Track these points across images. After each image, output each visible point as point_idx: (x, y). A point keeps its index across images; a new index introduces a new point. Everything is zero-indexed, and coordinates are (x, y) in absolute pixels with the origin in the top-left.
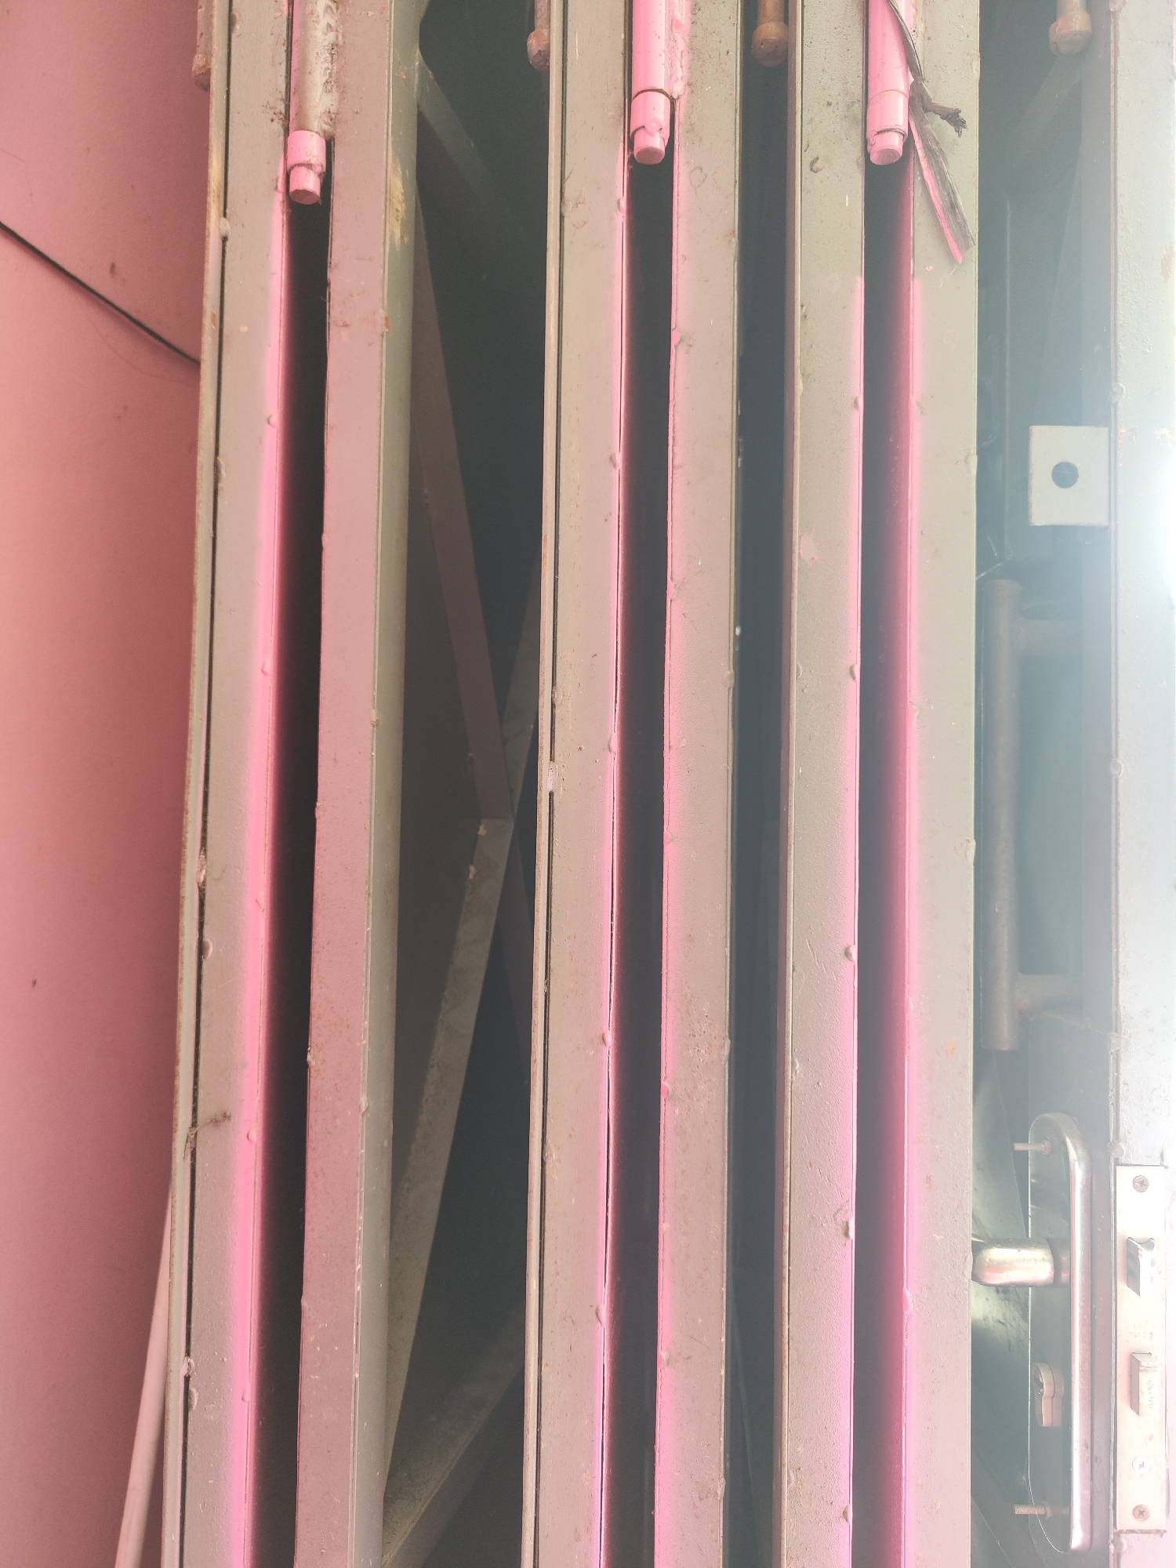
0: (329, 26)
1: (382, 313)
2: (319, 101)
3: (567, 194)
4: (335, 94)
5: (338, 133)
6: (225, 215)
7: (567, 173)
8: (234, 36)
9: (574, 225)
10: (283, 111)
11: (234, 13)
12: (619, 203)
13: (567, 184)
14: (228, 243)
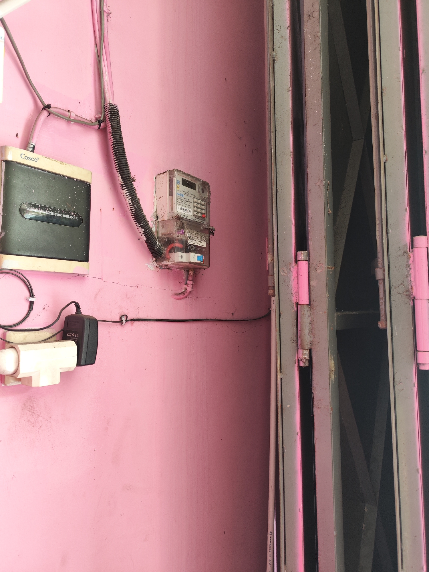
0: (309, 316)
1: (330, 407)
2: (307, 339)
3: (395, 379)
4: (312, 336)
5: (313, 347)
6: (281, 372)
7: (395, 372)
8: (281, 319)
9: (399, 390)
10: (296, 339)
11: (281, 312)
12: (414, 384)
13: (395, 376)
14: (282, 380)
